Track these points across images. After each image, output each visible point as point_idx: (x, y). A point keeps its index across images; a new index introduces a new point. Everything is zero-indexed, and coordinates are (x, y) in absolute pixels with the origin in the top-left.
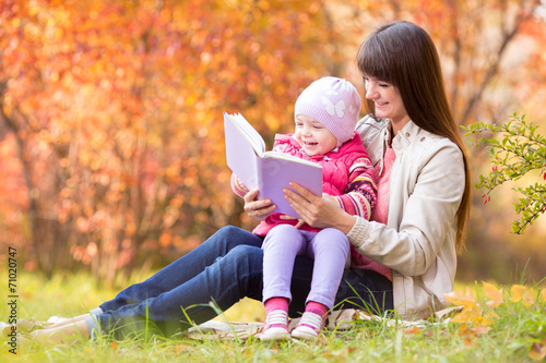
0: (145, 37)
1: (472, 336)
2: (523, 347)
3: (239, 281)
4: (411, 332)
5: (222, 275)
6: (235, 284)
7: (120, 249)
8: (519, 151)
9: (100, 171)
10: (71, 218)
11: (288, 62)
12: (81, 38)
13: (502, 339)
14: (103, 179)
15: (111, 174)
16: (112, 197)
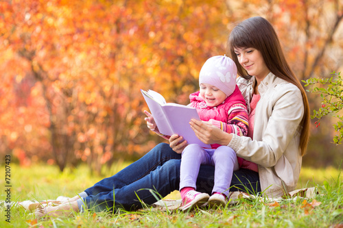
0: (117, 22)
1: (309, 208)
2: (340, 215)
3: (170, 181)
4: (273, 205)
5: (160, 178)
6: (167, 183)
7: (104, 151)
8: (338, 95)
9: (91, 105)
10: (74, 133)
11: (202, 36)
12: (78, 25)
13: (328, 209)
14: (94, 110)
15: (98, 107)
16: (99, 120)
